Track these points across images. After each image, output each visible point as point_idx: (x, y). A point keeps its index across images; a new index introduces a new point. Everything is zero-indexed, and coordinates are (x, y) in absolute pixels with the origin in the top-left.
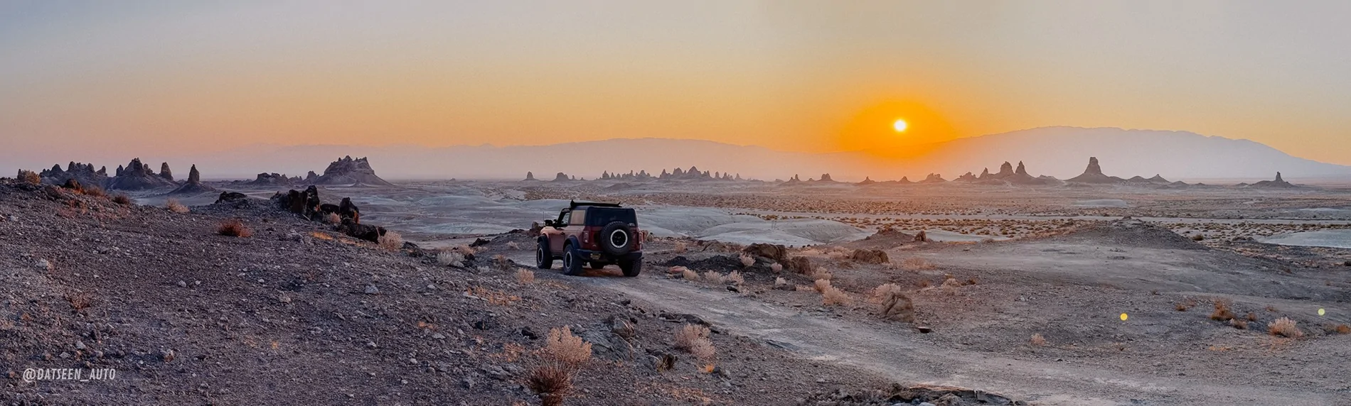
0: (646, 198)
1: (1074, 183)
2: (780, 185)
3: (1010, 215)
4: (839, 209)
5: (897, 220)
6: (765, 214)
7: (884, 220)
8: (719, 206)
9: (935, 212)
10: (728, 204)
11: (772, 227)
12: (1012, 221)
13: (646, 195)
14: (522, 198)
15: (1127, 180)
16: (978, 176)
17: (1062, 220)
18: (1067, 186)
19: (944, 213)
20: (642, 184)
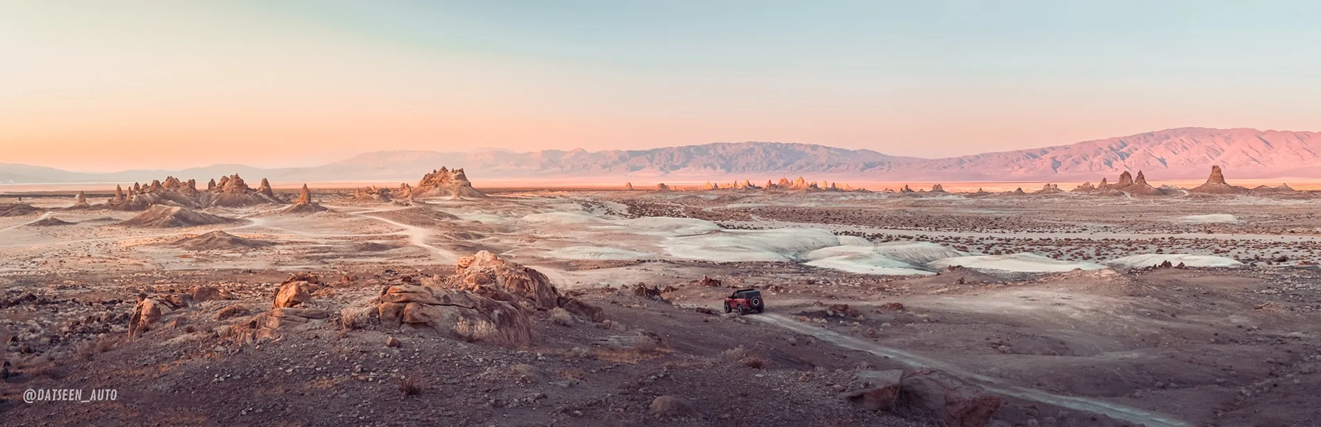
0: (753, 213)
1: (1195, 193)
2: (889, 197)
3: (1115, 233)
4: (945, 226)
5: (1000, 240)
6: (870, 231)
7: (987, 239)
8: (825, 222)
9: (1041, 230)
10: (835, 220)
11: (874, 251)
12: (1112, 240)
13: (752, 209)
14: (625, 212)
15: (1251, 190)
16: (1096, 187)
17: (1163, 238)
18: (1187, 197)
19: (1049, 230)
20: (747, 196)
